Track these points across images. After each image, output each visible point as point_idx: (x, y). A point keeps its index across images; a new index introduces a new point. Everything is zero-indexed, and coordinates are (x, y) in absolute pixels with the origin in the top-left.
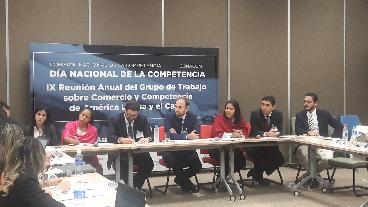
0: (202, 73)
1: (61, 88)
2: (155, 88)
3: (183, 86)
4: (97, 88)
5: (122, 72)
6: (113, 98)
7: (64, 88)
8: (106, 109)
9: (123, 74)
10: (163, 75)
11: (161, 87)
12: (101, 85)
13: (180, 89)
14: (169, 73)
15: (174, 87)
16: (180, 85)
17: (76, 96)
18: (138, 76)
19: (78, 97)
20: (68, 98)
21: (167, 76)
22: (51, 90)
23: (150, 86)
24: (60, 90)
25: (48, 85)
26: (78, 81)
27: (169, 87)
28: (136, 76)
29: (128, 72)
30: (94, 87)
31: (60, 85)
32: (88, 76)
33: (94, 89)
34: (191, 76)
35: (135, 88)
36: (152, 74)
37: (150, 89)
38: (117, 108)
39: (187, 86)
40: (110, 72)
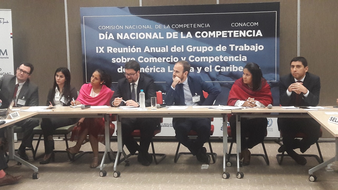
0: (259, 31)
1: (110, 50)
2: (204, 49)
3: (236, 46)
4: (143, 50)
5: (167, 33)
6: (159, 60)
7: (112, 51)
8: (153, 70)
9: (169, 35)
10: (212, 36)
11: (211, 49)
12: (147, 47)
13: (232, 50)
14: (219, 33)
15: (224, 48)
16: (232, 46)
17: (124, 58)
18: (185, 37)
19: (125, 59)
20: (116, 60)
21: (217, 37)
22: (100, 52)
23: (198, 47)
24: (108, 52)
25: (97, 48)
26: (125, 43)
27: (218, 48)
28: (182, 37)
29: (174, 33)
30: (140, 49)
31: (108, 48)
32: (134, 38)
33: (140, 51)
34: (244, 36)
35: (181, 50)
36: (200, 35)
37: (198, 50)
38: (163, 70)
39: (240, 46)
40: (155, 34)
